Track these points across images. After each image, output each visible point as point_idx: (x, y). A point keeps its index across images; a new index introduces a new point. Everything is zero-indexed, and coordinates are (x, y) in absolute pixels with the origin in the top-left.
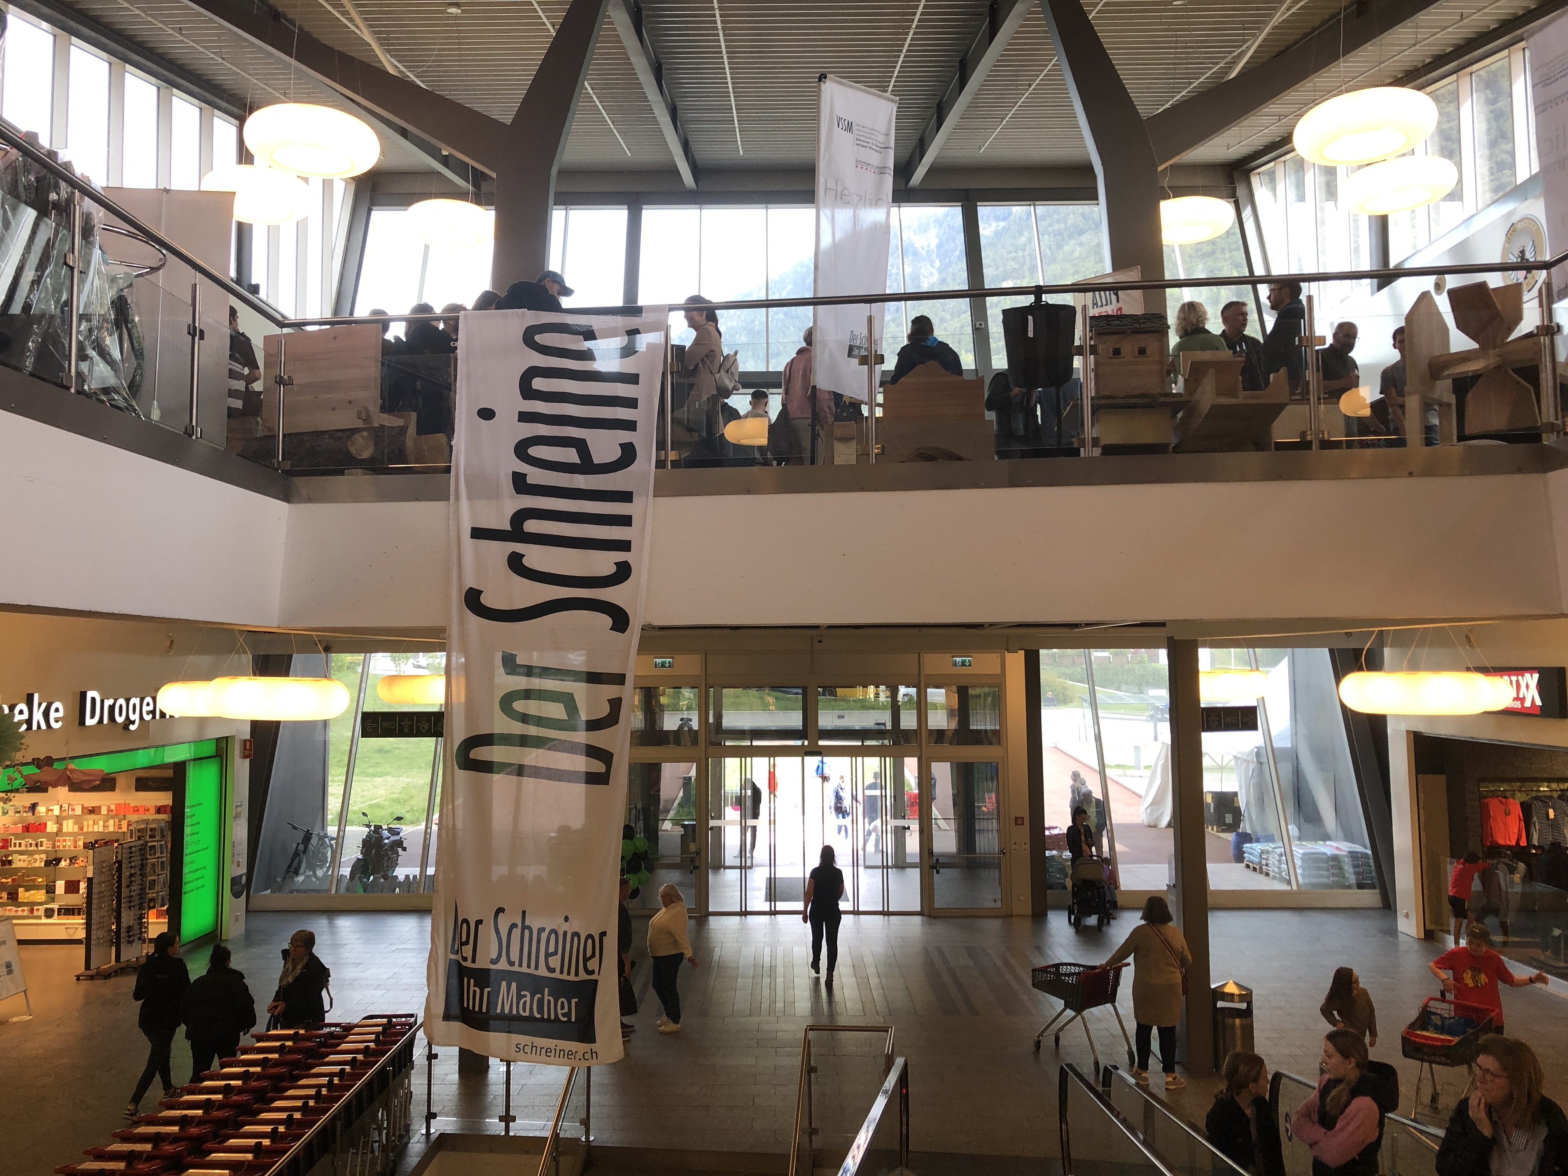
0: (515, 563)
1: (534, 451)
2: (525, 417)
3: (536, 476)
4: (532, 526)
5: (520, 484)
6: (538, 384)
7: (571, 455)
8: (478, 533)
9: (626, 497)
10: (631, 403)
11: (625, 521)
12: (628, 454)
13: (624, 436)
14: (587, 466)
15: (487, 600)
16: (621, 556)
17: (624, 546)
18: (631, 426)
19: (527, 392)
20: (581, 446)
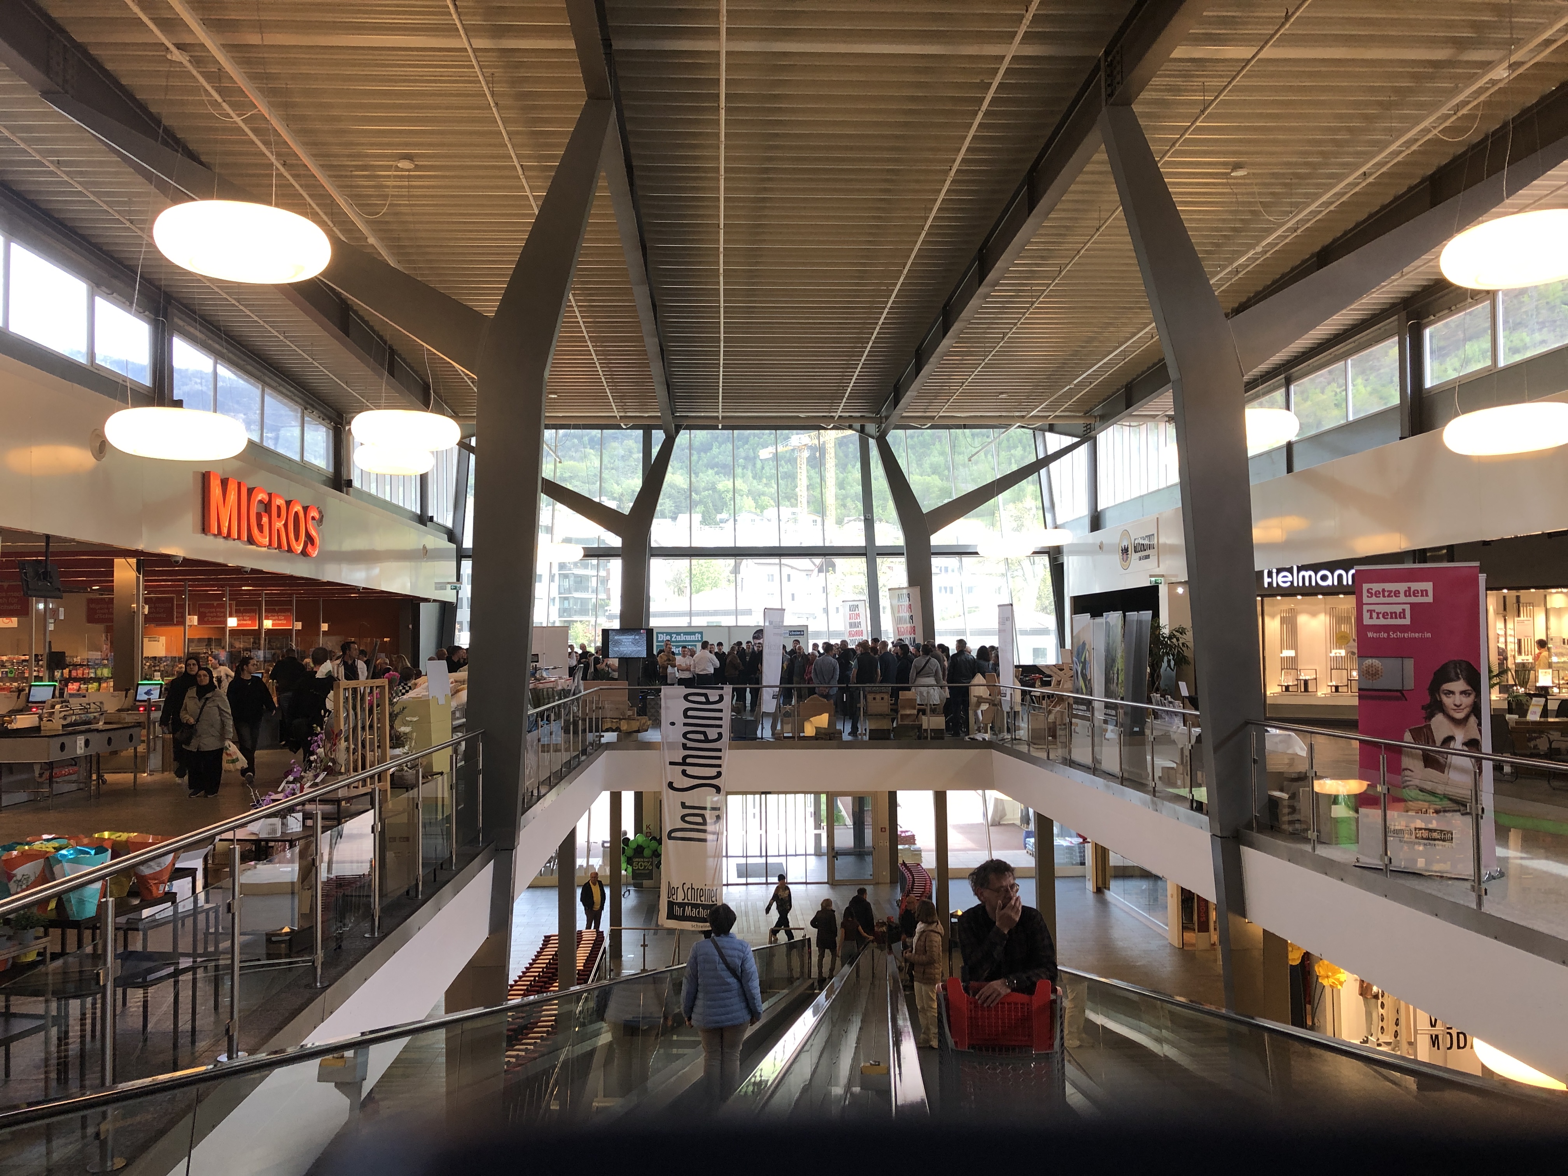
0: (684, 773)
1: (688, 736)
2: (685, 724)
3: (690, 744)
4: (689, 760)
5: (685, 747)
6: (690, 713)
7: (701, 737)
8: (671, 763)
9: (720, 750)
10: (721, 719)
11: (719, 758)
12: (720, 735)
13: (719, 730)
14: (707, 740)
15: (675, 785)
16: (718, 769)
17: (720, 766)
18: (720, 726)
19: (686, 716)
20: (704, 733)
